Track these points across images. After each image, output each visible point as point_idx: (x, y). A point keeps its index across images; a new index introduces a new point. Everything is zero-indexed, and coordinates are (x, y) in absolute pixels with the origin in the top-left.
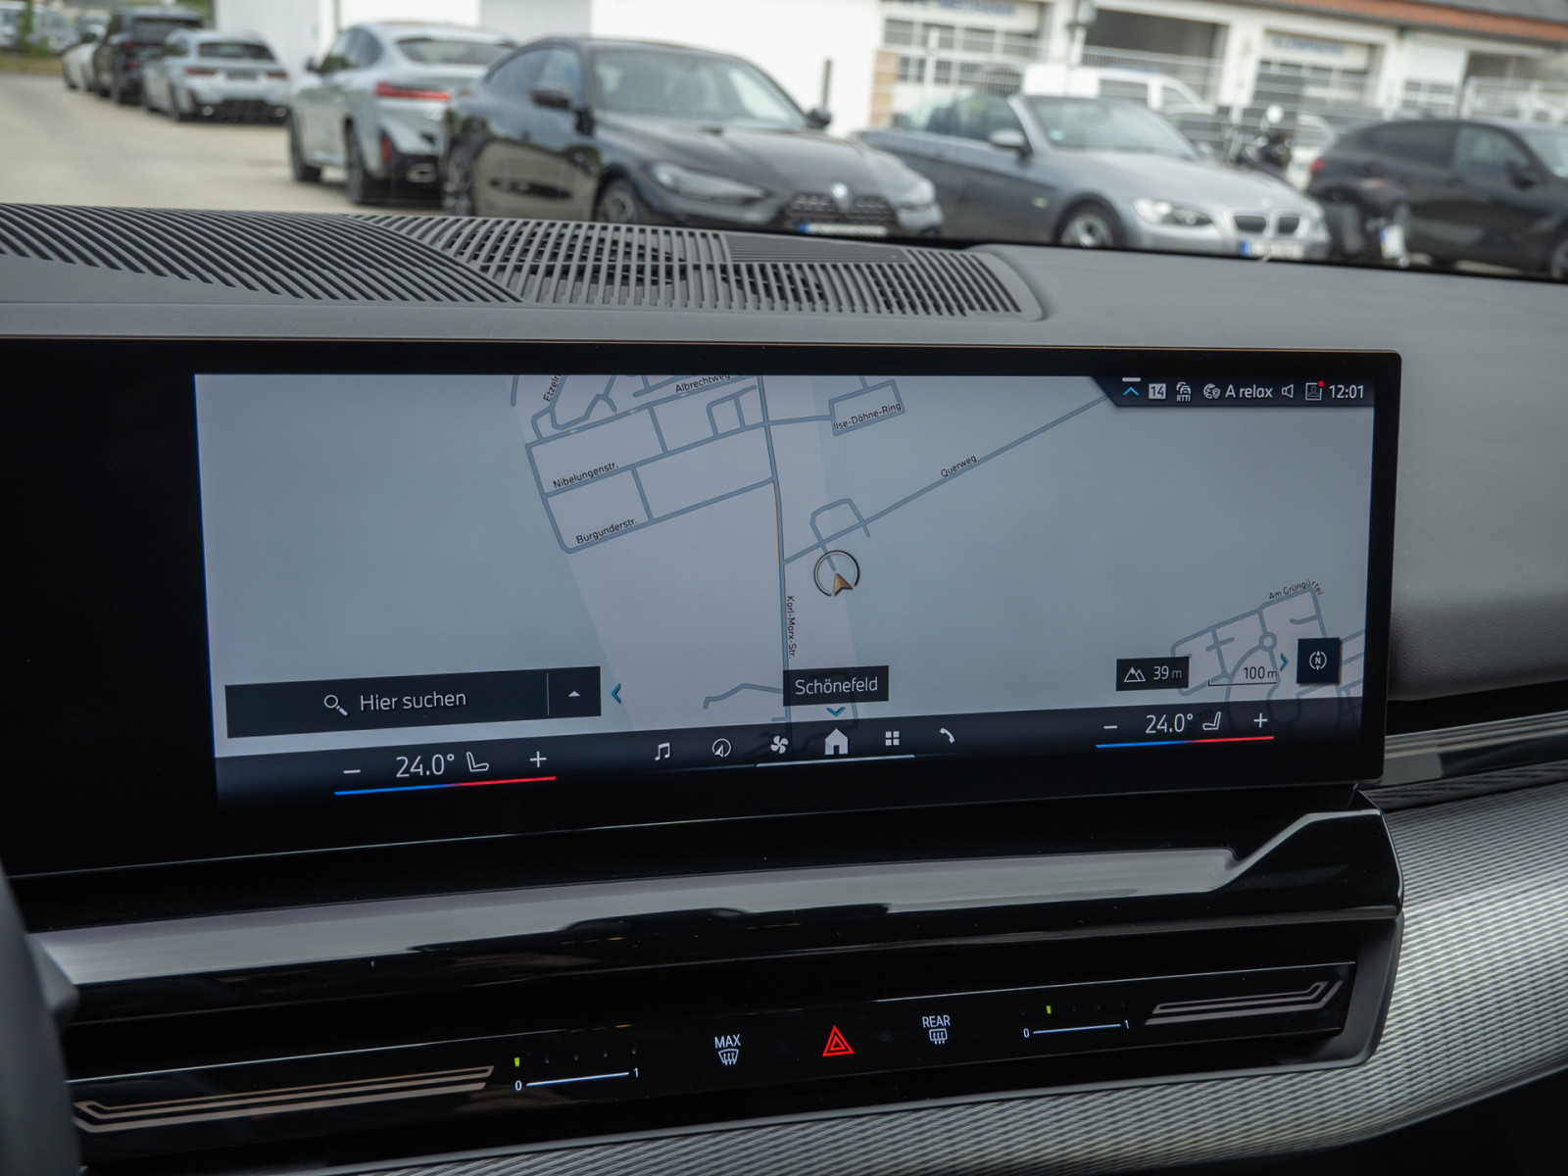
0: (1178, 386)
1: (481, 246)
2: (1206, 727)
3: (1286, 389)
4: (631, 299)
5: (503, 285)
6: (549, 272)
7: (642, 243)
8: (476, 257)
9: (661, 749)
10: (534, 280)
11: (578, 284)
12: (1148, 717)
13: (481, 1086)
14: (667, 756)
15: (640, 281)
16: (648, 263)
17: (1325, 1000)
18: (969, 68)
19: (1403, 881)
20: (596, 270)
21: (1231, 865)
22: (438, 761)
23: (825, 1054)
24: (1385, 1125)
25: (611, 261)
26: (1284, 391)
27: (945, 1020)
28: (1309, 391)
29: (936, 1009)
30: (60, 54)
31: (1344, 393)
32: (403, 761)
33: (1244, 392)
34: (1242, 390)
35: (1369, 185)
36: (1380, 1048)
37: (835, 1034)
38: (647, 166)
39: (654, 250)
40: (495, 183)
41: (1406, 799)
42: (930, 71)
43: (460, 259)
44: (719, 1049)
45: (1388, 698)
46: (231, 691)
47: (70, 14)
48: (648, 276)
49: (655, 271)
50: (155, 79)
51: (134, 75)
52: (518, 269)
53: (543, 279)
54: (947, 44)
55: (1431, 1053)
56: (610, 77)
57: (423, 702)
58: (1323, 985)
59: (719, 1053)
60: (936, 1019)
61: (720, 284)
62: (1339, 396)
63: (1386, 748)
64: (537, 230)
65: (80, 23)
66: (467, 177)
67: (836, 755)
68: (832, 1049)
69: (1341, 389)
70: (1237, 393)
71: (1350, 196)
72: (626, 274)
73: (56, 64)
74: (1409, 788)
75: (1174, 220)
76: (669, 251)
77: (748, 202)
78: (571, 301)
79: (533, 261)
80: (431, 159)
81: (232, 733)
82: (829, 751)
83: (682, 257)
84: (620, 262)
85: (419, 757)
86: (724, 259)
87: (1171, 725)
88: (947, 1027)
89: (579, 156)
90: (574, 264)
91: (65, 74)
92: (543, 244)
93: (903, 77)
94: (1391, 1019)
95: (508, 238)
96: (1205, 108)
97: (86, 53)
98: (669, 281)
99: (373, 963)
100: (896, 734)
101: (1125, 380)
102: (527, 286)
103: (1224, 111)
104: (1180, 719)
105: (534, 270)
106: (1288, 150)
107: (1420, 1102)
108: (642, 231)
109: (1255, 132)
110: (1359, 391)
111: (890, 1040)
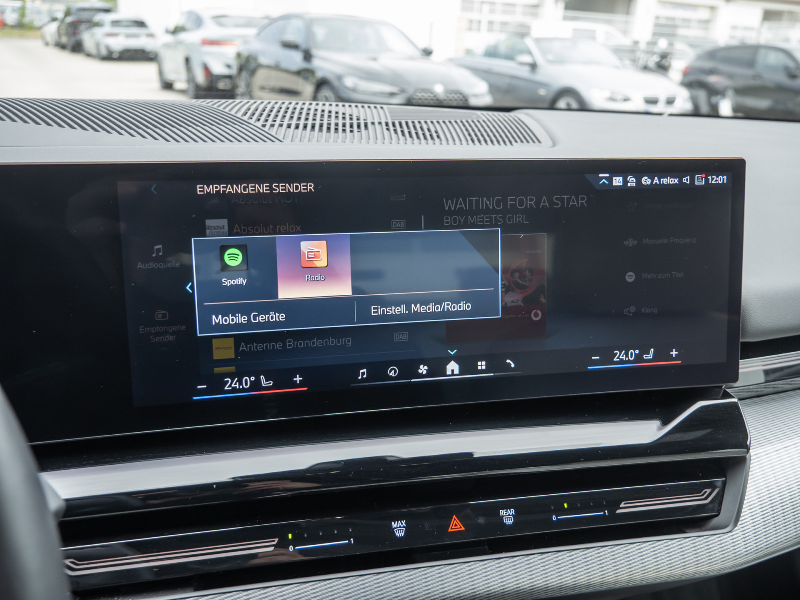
0: (629, 178)
1: (261, 115)
2: (646, 357)
3: (685, 179)
4: (340, 140)
5: (274, 134)
6: (297, 127)
7: (344, 112)
8: (259, 120)
9: (362, 373)
10: (290, 131)
11: (313, 133)
12: (615, 352)
13: (272, 549)
14: (365, 377)
15: (344, 131)
16: (348, 122)
17: (710, 499)
18: (504, 24)
19: (750, 436)
20: (321, 126)
21: (660, 429)
22: (246, 381)
23: (450, 530)
24: (744, 564)
25: (329, 121)
26: (685, 180)
27: (512, 512)
28: (698, 180)
29: (507, 506)
30: (40, 29)
31: (716, 181)
32: (228, 381)
33: (663, 181)
34: (662, 180)
35: (713, 80)
36: (740, 523)
37: (455, 519)
38: (340, 78)
39: (351, 115)
40: (263, 88)
41: (750, 393)
42: (484, 26)
43: (250, 121)
44: (395, 529)
45: (741, 341)
47: (45, 7)
48: (348, 129)
49: (352, 126)
50: (89, 39)
51: (78, 38)
52: (281, 126)
53: (294, 131)
54: (492, 12)
55: (767, 526)
56: (320, 33)
58: (709, 491)
59: (395, 530)
60: (507, 512)
61: (386, 132)
62: (713, 182)
63: (740, 367)
64: (290, 106)
65: (50, 12)
66: (249, 86)
67: (453, 375)
68: (453, 527)
69: (714, 178)
70: (660, 181)
71: (702, 85)
72: (337, 127)
73: (38, 33)
74: (752, 387)
75: (612, 99)
76: (358, 116)
77: (392, 95)
78: (309, 142)
79: (289, 121)
80: (230, 77)
82: (449, 373)
83: (365, 119)
84: (333, 121)
85: (237, 379)
86: (387, 119)
87: (627, 356)
88: (513, 515)
89: (305, 74)
90: (310, 123)
91: (43, 38)
92: (293, 113)
93: (470, 29)
94: (745, 508)
95: (275, 111)
96: (627, 42)
97: (54, 27)
98: (359, 130)
99: (215, 486)
100: (484, 363)
101: (601, 176)
102: (286, 134)
103: (636, 43)
104: (632, 353)
105: (289, 126)
106: (670, 63)
107: (761, 551)
108: (344, 106)
109: (654, 53)
110: (724, 179)
111: (481, 521)
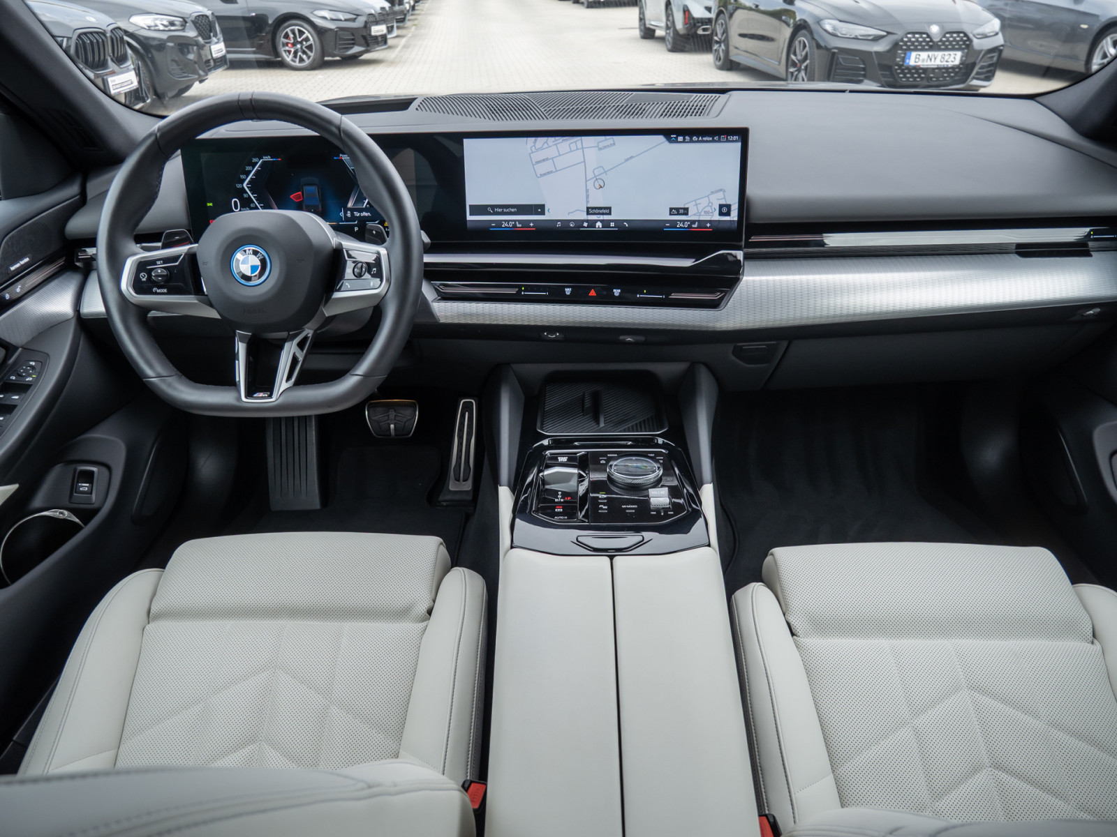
0: (686, 137)
2: (693, 226)
3: (716, 138)
5: (547, 115)
9: (559, 224)
12: (678, 223)
13: (515, 292)
17: (717, 297)
21: (695, 262)
22: (511, 223)
28: (722, 138)
31: (732, 139)
32: (503, 223)
37: (592, 291)
38: (819, 21)
44: (566, 291)
46: (470, 206)
57: (508, 210)
58: (718, 293)
60: (617, 290)
66: (725, 31)
67: (599, 228)
70: (702, 139)
77: (876, 39)
80: (709, 21)
81: (470, 215)
82: (597, 226)
85: (507, 223)
87: (684, 225)
88: (619, 292)
89: (785, 15)
100: (613, 223)
101: (672, 136)
104: (686, 223)
110: (736, 138)
111: (605, 293)
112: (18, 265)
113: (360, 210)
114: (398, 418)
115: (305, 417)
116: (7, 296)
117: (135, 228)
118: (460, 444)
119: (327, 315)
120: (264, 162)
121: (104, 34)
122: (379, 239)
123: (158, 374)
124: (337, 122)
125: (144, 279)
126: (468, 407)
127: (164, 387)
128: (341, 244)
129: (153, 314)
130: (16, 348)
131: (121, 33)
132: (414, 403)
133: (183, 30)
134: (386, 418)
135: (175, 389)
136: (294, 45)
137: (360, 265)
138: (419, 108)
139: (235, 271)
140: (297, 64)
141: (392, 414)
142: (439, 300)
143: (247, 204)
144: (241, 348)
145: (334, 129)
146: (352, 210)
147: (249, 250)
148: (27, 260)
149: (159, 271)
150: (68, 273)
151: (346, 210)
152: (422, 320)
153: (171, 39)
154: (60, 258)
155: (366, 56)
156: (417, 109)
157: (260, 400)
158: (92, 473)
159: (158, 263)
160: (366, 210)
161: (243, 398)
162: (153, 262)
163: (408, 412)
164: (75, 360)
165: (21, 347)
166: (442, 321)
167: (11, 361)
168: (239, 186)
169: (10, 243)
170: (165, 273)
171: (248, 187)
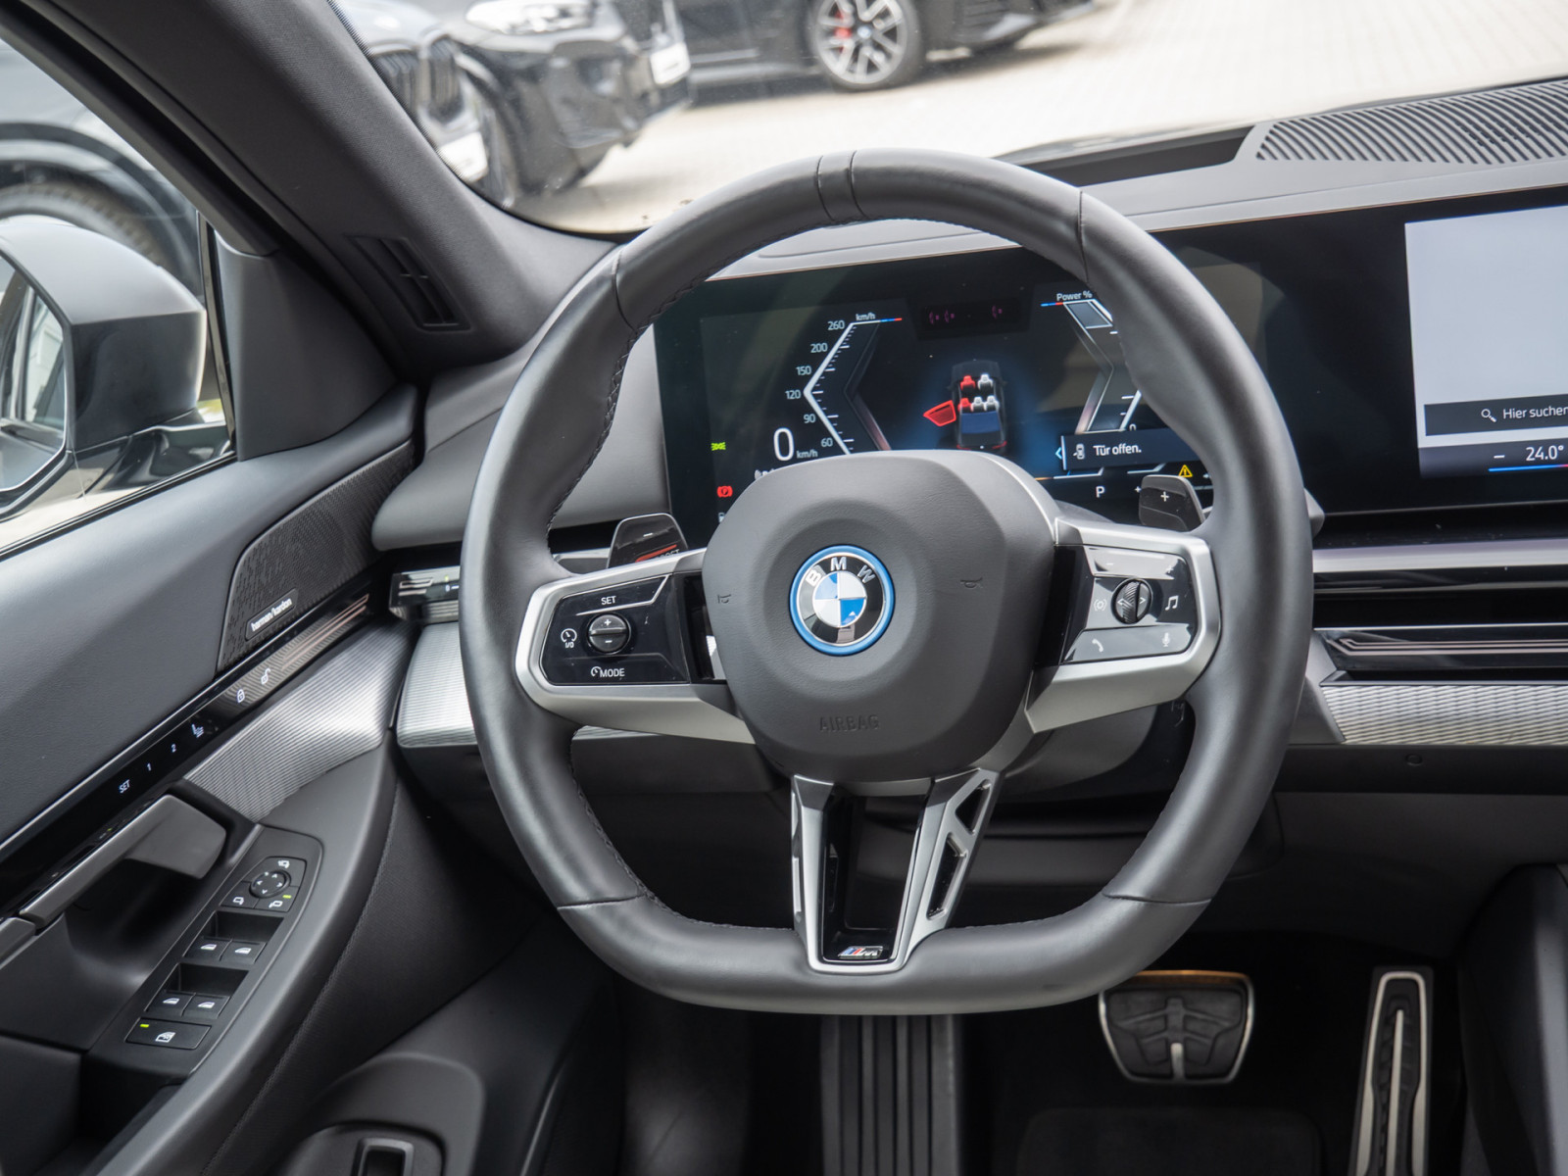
22: (1553, 450)
32: (1530, 451)
46: (1428, 408)
57: (1543, 413)
81: (1429, 433)
85: (1541, 448)
112: (267, 618)
113: (1111, 440)
114: (1192, 1026)
115: (929, 1019)
116: (241, 696)
117: (552, 515)
118: (1382, 1108)
119: (1035, 730)
120: (858, 329)
121: (412, 54)
122: (1181, 516)
123: (597, 892)
124: (1070, 208)
125: (571, 645)
126: (1399, 994)
127: (608, 927)
128: (1076, 533)
129: (586, 733)
130: (249, 825)
131: (451, 48)
132: (1241, 983)
133: (589, 25)
134: (1160, 1024)
135: (636, 933)
136: (853, 30)
137: (1131, 588)
138: (1264, 153)
139: (801, 614)
140: (860, 77)
141: (1176, 1012)
142: (1340, 679)
143: (811, 440)
144: (807, 825)
145: (1063, 228)
146: (1089, 440)
147: (839, 558)
148: (286, 604)
149: (608, 622)
150: (372, 635)
151: (1073, 440)
152: (1303, 739)
153: (562, 49)
154: (356, 597)
155: (1036, 39)
156: (1259, 156)
157: (858, 968)
158: (398, 1157)
159: (606, 601)
160: (1127, 437)
161: (814, 962)
162: (594, 600)
163: (1224, 1007)
164: (381, 854)
165: (259, 823)
166: (1352, 739)
167: (235, 859)
168: (792, 395)
169: (253, 565)
170: (621, 626)
171: (816, 397)
